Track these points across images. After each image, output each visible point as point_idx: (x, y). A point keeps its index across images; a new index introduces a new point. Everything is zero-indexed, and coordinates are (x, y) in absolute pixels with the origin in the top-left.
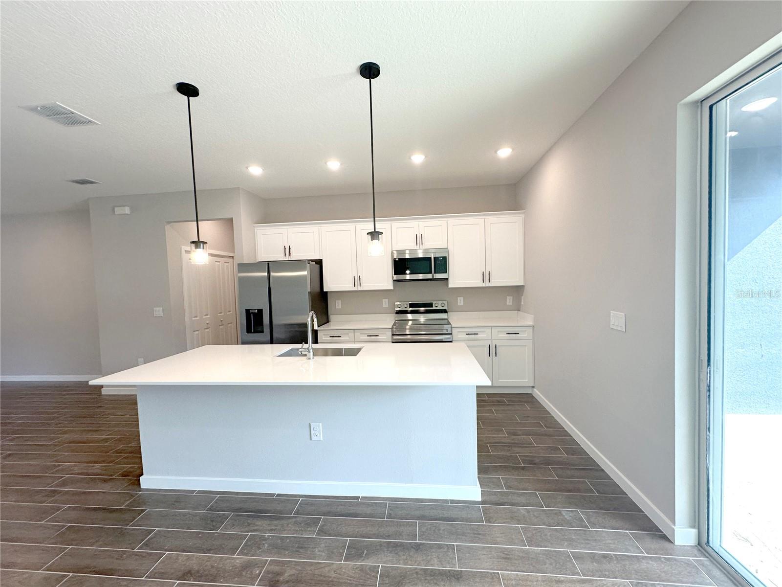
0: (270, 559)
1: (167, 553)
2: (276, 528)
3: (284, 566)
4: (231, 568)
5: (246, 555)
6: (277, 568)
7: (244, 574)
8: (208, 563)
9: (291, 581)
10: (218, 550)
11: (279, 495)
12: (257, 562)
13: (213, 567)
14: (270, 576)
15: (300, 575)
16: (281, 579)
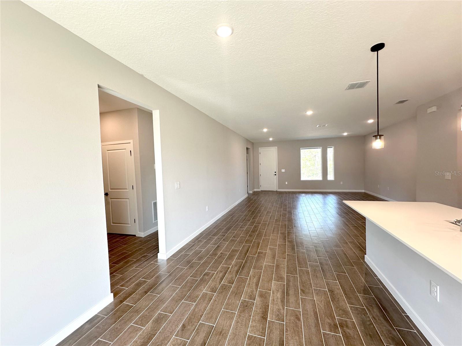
0: (354, 320)
1: (338, 282)
2: (377, 320)
3: (353, 328)
4: (341, 305)
5: (351, 309)
6: (350, 325)
7: (340, 311)
8: (339, 296)
9: (346, 333)
10: (348, 298)
11: (408, 317)
12: (349, 315)
13: (338, 298)
14: (344, 323)
15: (351, 338)
16: (345, 328)
